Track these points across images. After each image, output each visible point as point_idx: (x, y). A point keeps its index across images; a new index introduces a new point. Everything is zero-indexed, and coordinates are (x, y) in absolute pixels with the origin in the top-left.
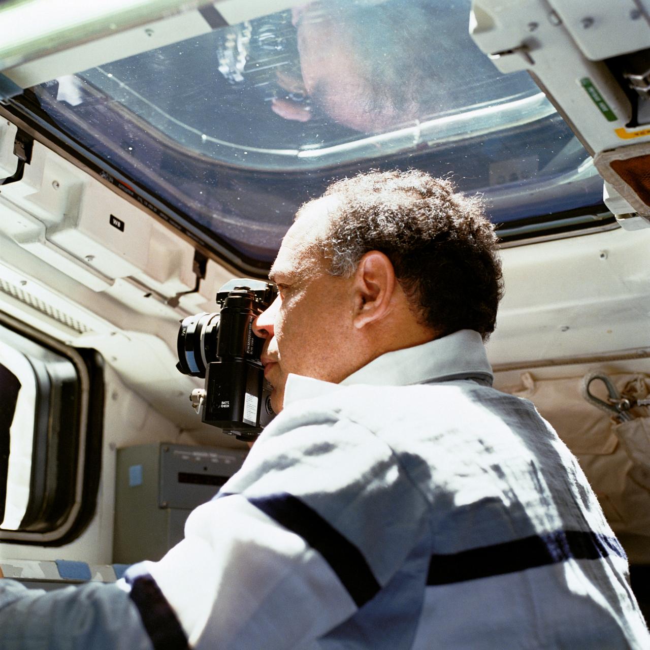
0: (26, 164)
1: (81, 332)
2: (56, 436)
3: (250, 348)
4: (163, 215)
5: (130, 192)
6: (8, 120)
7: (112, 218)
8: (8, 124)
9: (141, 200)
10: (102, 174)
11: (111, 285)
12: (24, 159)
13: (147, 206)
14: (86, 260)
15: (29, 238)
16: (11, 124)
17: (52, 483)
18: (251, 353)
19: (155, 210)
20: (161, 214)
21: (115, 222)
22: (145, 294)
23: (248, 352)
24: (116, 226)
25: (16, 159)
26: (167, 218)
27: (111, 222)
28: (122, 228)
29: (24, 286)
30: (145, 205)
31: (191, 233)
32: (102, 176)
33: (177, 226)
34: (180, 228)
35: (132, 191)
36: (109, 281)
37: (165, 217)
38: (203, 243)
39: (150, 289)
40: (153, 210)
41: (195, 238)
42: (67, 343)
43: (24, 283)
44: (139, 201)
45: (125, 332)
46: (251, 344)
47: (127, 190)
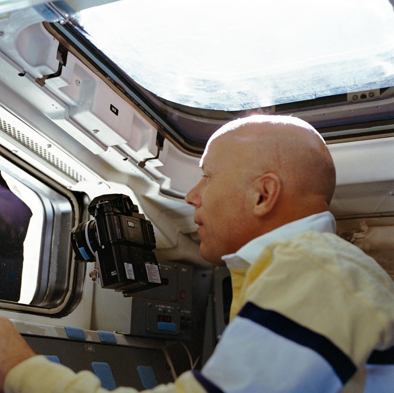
0: (63, 66)
1: (77, 182)
2: (56, 247)
3: (119, 235)
4: (141, 107)
5: (123, 90)
6: (54, 36)
7: (112, 106)
8: (54, 39)
9: (129, 97)
10: (107, 77)
11: (106, 150)
12: (62, 63)
13: (132, 101)
14: (93, 132)
15: (58, 116)
16: (55, 39)
17: (53, 277)
18: (121, 238)
19: (137, 104)
20: (140, 107)
21: (113, 109)
22: (124, 158)
23: (119, 238)
24: (113, 112)
25: (57, 62)
26: (143, 110)
27: (111, 109)
28: (117, 113)
29: (49, 148)
30: (131, 100)
31: (157, 120)
32: (108, 78)
33: (149, 115)
34: (150, 116)
35: (124, 90)
36: (104, 147)
37: (142, 109)
38: (163, 128)
39: (128, 155)
40: (135, 104)
41: (159, 124)
42: (68, 188)
43: (50, 146)
44: (128, 97)
45: (107, 183)
46: (119, 232)
47: (121, 89)
